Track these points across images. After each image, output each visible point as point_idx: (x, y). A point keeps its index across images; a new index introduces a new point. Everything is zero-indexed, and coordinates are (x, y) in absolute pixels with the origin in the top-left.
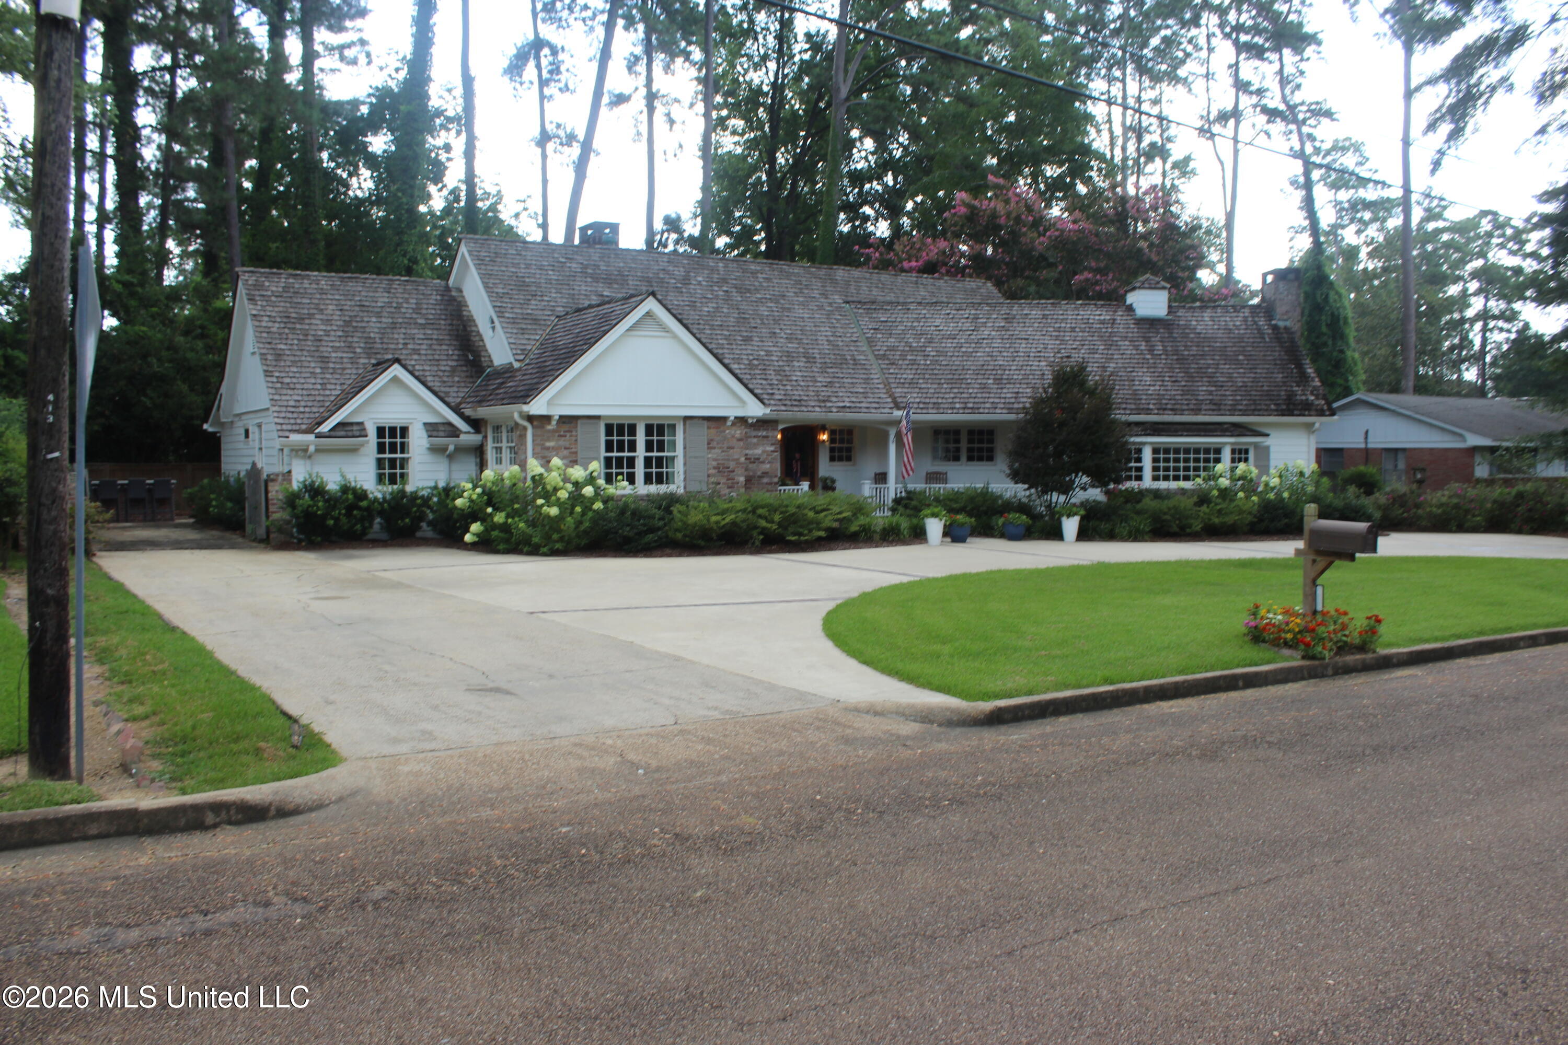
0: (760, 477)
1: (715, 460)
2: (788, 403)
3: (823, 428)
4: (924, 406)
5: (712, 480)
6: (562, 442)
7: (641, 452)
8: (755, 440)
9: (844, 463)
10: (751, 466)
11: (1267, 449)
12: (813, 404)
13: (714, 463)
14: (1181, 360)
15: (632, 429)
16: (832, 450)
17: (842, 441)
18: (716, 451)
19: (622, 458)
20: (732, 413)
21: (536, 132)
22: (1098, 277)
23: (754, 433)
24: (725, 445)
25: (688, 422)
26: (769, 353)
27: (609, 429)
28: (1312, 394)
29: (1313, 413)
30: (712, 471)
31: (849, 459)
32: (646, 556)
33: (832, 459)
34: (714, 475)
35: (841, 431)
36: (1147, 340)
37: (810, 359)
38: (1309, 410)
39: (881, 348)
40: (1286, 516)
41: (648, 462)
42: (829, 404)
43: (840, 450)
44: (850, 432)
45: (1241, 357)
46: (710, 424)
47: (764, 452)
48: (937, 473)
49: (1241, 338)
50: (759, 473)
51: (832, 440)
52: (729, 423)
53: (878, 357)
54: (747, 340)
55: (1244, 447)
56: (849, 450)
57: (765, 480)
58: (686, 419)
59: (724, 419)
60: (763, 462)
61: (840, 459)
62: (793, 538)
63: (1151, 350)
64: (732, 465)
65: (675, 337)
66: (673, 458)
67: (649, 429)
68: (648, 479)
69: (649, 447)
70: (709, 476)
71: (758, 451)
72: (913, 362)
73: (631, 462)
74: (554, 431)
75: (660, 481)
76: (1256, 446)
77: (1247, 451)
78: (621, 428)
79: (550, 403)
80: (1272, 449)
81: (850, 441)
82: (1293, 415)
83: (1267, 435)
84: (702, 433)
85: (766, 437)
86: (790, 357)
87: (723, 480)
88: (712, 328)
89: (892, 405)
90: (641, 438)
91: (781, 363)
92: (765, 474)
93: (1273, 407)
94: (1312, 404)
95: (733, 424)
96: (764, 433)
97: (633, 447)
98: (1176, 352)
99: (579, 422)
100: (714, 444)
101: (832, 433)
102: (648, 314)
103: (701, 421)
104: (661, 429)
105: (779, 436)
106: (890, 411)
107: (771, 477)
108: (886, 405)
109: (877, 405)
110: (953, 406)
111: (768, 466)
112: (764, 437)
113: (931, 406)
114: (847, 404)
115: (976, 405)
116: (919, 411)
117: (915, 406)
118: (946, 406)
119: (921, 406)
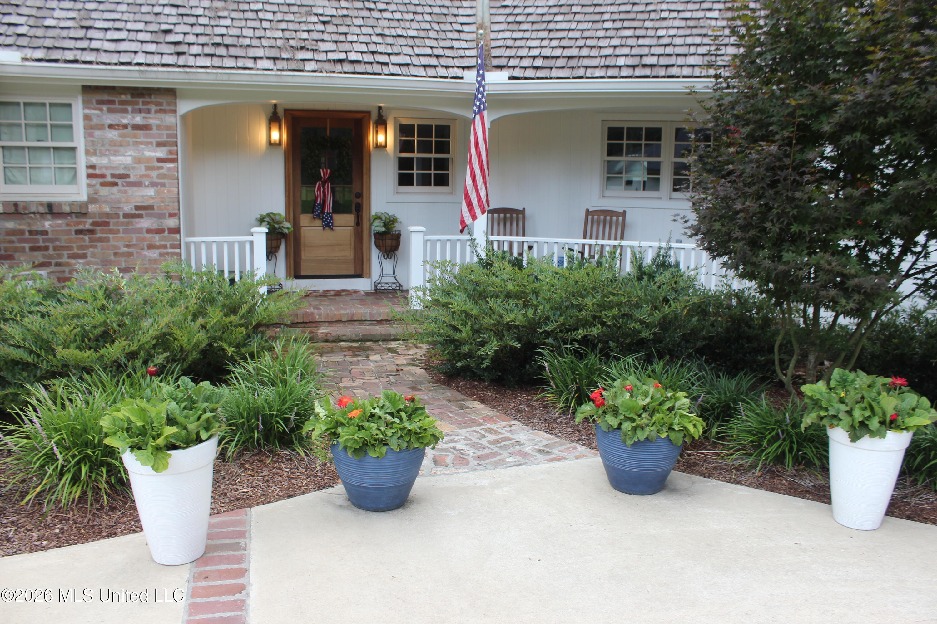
0: (128, 215)
2: (198, 50)
3: (381, 122)
4: (546, 65)
8: (113, 134)
9: (432, 188)
10: (104, 191)
12: (259, 52)
16: (404, 164)
17: (425, 147)
23: (110, 119)
31: (442, 181)
33: (404, 180)
35: (425, 130)
42: (301, 55)
43: (425, 164)
44: (444, 131)
47: (138, 161)
48: (612, 213)
50: (128, 208)
56: (443, 164)
57: (145, 223)
60: (138, 184)
61: (424, 181)
81: (443, 147)
85: (141, 127)
96: (138, 119)
101: (403, 130)
105: (275, 135)
106: (459, 72)
107: (161, 216)
108: (457, 62)
109: (434, 61)
110: (610, 61)
111: (151, 192)
112: (137, 127)
113: (561, 62)
114: (353, 56)
115: (664, 61)
116: (530, 73)
117: (526, 63)
118: (595, 62)
119: (539, 62)
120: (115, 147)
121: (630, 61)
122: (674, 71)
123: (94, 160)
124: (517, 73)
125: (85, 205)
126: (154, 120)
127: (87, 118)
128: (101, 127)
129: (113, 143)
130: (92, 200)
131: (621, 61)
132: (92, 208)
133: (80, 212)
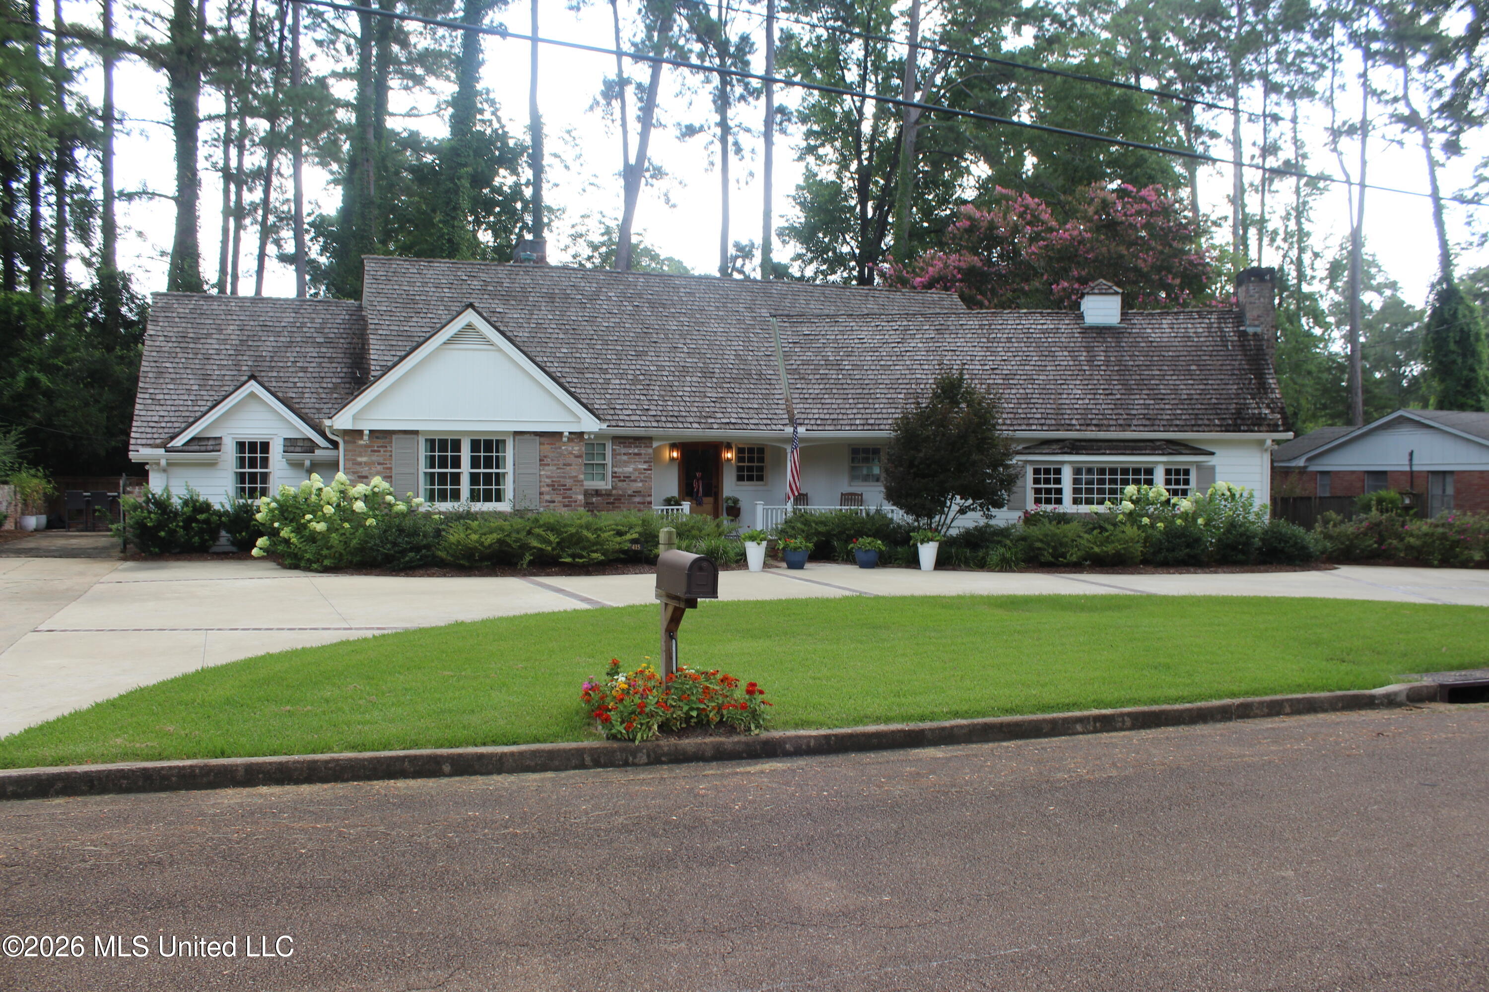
0: (630, 496)
1: (548, 477)
2: (663, 419)
3: (729, 447)
4: (822, 423)
5: (548, 497)
6: (375, 458)
7: (465, 468)
8: (625, 458)
9: (755, 483)
10: (620, 484)
11: (1213, 469)
12: (691, 420)
13: (548, 481)
14: (1123, 370)
15: (456, 445)
16: (740, 469)
17: (751, 460)
18: (551, 468)
19: (446, 473)
20: (566, 429)
21: (620, 167)
22: (1076, 286)
23: (624, 451)
24: (561, 462)
25: (517, 438)
26: (660, 368)
27: (431, 443)
28: (1268, 407)
29: (1264, 428)
30: (545, 489)
31: (760, 478)
32: (407, 575)
33: (740, 478)
34: (548, 493)
35: (751, 450)
36: (1089, 349)
37: (707, 374)
38: (1259, 425)
39: (795, 362)
40: (1188, 546)
41: (474, 479)
42: (710, 421)
43: (750, 469)
44: (761, 450)
45: (1193, 367)
46: (543, 440)
47: (635, 470)
48: (855, 494)
49: (1198, 348)
50: (630, 492)
51: (740, 459)
52: (565, 439)
53: (789, 372)
54: (639, 355)
55: (1182, 467)
56: (761, 469)
57: (637, 499)
58: (516, 434)
59: (560, 434)
60: (635, 481)
61: (750, 478)
62: (569, 560)
63: (1090, 361)
64: (569, 482)
65: (500, 350)
66: (504, 474)
67: (475, 445)
68: (474, 496)
69: (475, 463)
70: (541, 494)
71: (629, 469)
72: (824, 377)
73: (456, 478)
74: (366, 446)
75: (488, 498)
76: (1198, 465)
77: (1187, 472)
78: (443, 444)
79: (355, 418)
80: (1218, 470)
81: (761, 460)
82: (1240, 431)
83: (1213, 454)
84: (534, 449)
85: (639, 454)
86: (684, 371)
87: (558, 498)
88: (606, 343)
89: (787, 421)
90: (466, 455)
91: (671, 378)
92: (637, 493)
93: (1217, 422)
94: (1265, 419)
95: (570, 440)
96: (636, 451)
97: (456, 463)
98: (1119, 362)
99: (394, 437)
100: (548, 461)
101: (740, 451)
102: (469, 326)
103: (533, 437)
104: (488, 445)
105: (675, 454)
106: (782, 427)
107: (644, 496)
108: (780, 422)
109: (769, 422)
110: (852, 422)
111: (640, 485)
112: (635, 454)
113: (829, 422)
114: (733, 421)
115: (877, 422)
116: (815, 427)
117: (813, 422)
118: (846, 422)
119: (819, 422)
120: (626, 463)
121: (862, 422)
122: (882, 427)
123: (616, 469)
124: (809, 427)
125: (611, 491)
126: (642, 452)
127: (613, 450)
128: (620, 454)
129: (625, 462)
130: (614, 488)
131: (858, 422)
132: (614, 492)
133: (608, 494)
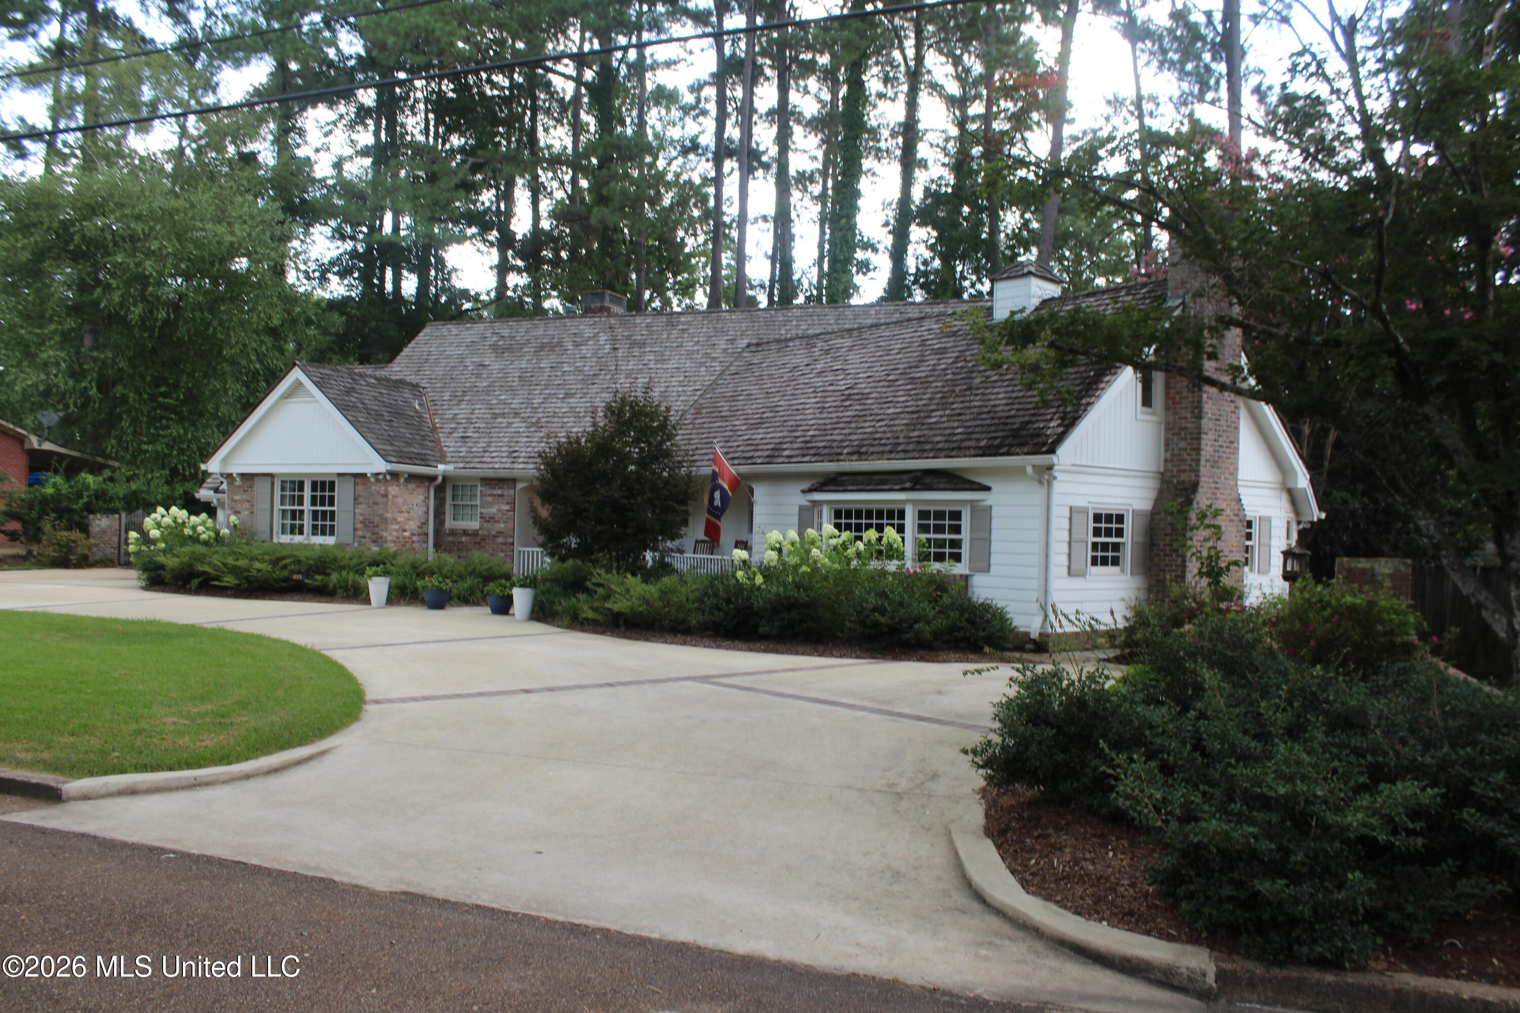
0: (494, 536)
1: (361, 515)
5: (360, 533)
6: (245, 497)
7: (308, 506)
8: (491, 499)
10: (485, 525)
11: (989, 510)
13: (362, 518)
15: (301, 486)
18: (363, 506)
19: (294, 510)
20: (368, 470)
23: (489, 492)
25: (342, 479)
27: (283, 484)
30: (359, 526)
34: (359, 529)
41: (313, 515)
46: (357, 480)
47: (499, 511)
50: (494, 533)
57: (500, 540)
58: (341, 475)
60: (498, 522)
64: (376, 520)
65: (318, 401)
66: (335, 512)
67: (314, 485)
68: (314, 531)
69: (314, 501)
70: (355, 530)
71: (493, 510)
73: (301, 515)
74: (240, 487)
75: (324, 533)
76: (969, 505)
77: (956, 515)
78: (292, 485)
79: (226, 462)
80: (994, 513)
83: (988, 489)
84: (350, 489)
85: (502, 496)
87: (368, 535)
90: (307, 494)
92: (500, 533)
95: (372, 480)
96: (500, 492)
97: (301, 501)
99: (256, 479)
100: (359, 499)
102: (297, 382)
103: (351, 478)
104: (323, 485)
107: (507, 537)
111: (503, 525)
112: (499, 496)
120: (490, 505)
123: (483, 511)
125: (478, 531)
126: (506, 493)
127: (482, 492)
128: (486, 496)
129: (490, 503)
130: (481, 528)
132: (481, 532)
133: (475, 533)
